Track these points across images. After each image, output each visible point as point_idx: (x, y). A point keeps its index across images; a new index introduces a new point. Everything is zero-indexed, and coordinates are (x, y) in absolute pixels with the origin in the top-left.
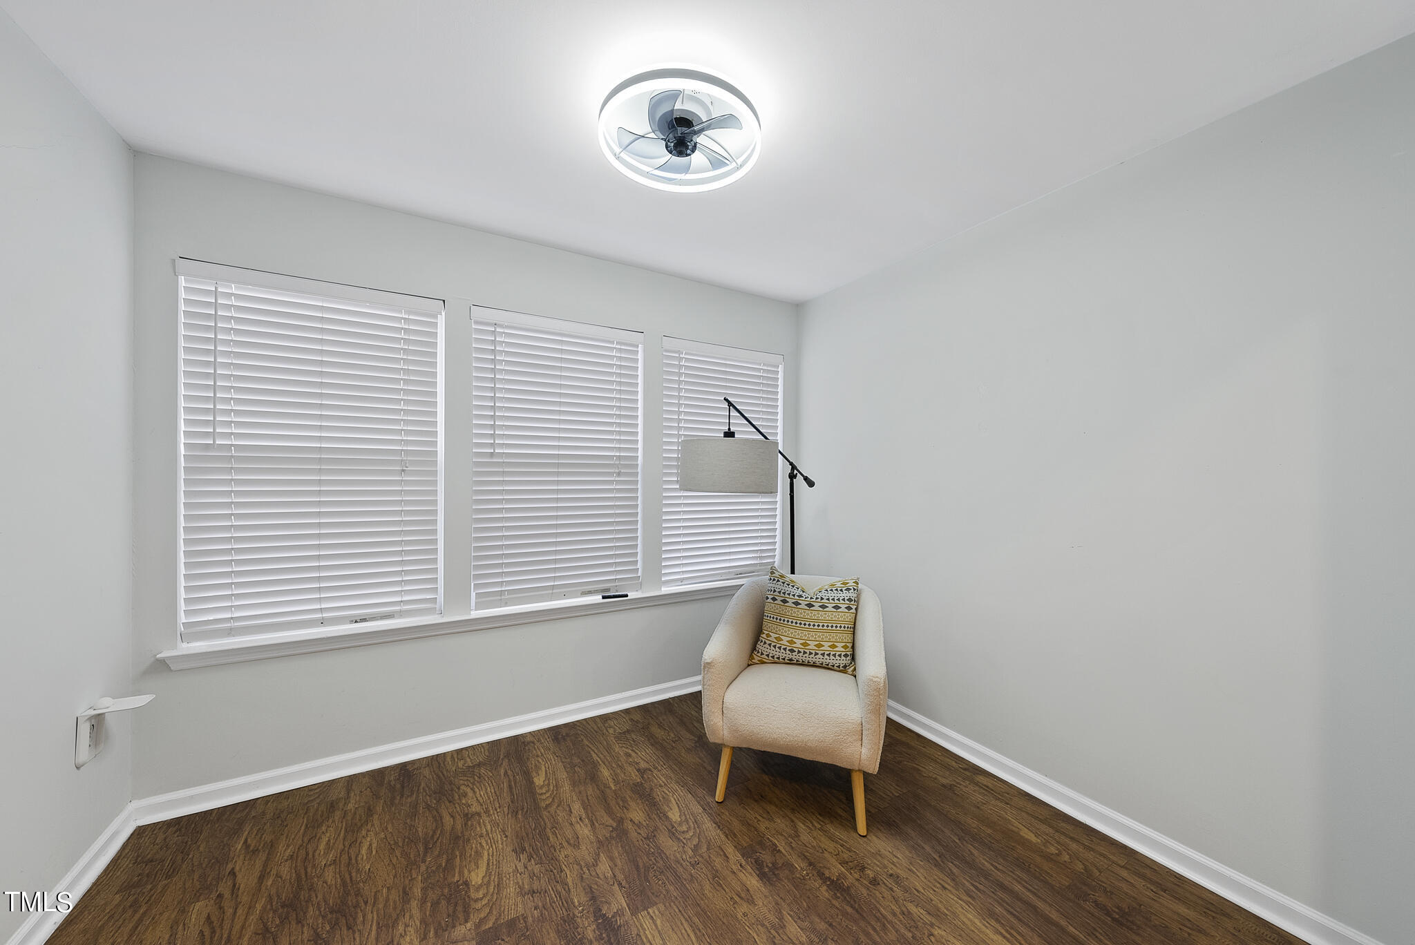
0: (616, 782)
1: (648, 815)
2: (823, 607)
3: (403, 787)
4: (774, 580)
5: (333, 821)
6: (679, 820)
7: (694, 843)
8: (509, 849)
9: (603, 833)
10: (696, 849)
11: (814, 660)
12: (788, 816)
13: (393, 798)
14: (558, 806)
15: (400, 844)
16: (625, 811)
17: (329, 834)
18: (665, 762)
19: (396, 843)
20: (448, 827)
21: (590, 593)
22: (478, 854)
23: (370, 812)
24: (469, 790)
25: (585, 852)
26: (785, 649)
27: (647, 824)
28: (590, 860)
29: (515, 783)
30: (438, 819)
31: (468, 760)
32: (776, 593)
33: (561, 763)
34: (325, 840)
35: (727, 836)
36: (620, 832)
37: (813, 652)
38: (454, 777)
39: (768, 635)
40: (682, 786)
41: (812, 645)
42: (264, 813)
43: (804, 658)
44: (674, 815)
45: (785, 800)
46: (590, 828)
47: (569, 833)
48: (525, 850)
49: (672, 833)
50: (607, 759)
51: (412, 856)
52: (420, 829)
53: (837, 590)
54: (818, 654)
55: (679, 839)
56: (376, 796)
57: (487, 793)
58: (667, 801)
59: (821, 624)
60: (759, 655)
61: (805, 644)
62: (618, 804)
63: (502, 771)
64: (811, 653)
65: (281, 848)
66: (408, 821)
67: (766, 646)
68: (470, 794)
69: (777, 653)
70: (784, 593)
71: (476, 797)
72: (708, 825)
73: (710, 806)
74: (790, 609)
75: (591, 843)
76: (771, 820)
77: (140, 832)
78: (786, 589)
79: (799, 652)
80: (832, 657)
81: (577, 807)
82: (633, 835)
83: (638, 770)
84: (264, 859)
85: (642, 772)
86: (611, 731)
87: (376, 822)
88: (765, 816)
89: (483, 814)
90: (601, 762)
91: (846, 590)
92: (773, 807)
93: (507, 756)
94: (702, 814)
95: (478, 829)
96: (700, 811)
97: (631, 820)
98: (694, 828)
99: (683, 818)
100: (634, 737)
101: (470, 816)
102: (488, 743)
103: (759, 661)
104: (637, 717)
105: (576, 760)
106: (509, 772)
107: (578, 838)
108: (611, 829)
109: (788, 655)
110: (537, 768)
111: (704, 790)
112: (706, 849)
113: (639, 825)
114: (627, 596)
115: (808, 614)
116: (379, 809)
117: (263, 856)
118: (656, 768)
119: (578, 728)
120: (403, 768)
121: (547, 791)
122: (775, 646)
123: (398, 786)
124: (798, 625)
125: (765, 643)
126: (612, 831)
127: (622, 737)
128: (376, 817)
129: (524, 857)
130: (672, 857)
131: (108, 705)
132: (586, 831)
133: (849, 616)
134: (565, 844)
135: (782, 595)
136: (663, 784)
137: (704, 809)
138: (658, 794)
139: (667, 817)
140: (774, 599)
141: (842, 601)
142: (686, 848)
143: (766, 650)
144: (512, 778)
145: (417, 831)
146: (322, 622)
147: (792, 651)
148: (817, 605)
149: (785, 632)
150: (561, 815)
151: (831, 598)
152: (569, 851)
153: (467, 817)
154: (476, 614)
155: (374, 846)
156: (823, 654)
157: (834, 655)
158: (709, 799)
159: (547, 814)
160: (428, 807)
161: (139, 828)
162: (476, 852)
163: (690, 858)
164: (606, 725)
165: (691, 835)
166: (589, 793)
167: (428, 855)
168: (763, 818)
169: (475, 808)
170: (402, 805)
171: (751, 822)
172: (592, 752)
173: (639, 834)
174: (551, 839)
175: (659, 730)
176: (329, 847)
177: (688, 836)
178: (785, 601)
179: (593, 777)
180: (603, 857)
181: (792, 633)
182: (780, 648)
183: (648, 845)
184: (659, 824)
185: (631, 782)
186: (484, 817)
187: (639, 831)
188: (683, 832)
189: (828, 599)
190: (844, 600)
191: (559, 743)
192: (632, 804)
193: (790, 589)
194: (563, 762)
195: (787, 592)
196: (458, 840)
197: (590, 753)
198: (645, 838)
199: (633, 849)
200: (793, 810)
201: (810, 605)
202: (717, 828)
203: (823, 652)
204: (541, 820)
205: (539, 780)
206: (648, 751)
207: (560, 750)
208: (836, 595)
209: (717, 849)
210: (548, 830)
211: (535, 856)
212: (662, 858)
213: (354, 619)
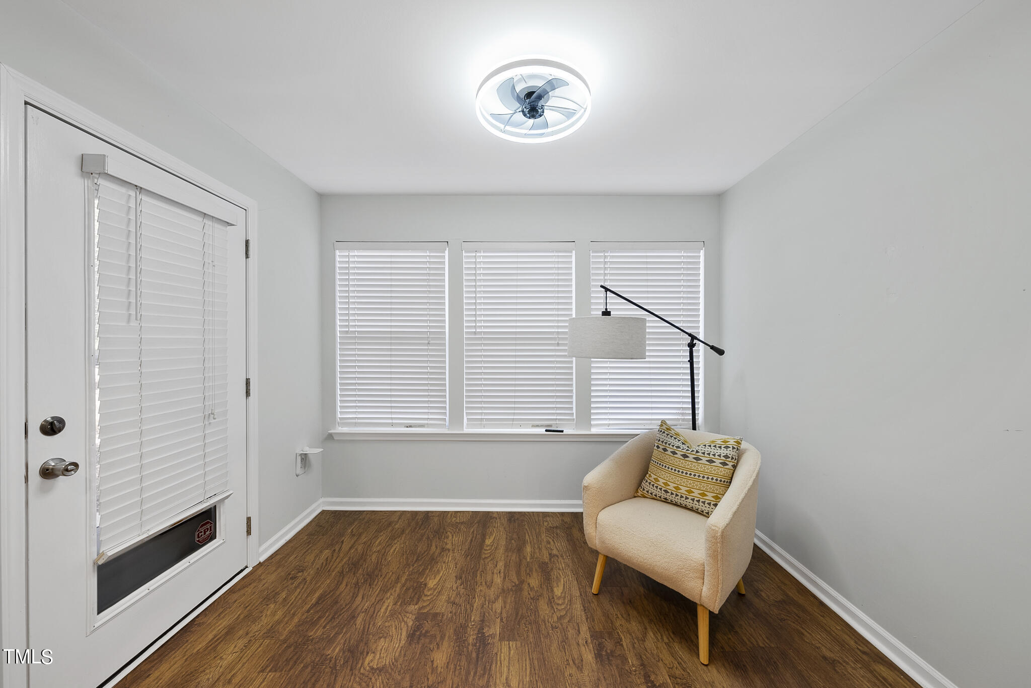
0: (532, 557)
1: (541, 585)
2: (697, 459)
3: (422, 524)
4: (661, 431)
5: (387, 532)
6: (560, 595)
7: (562, 614)
8: (454, 575)
9: (508, 585)
10: (560, 618)
11: (685, 503)
12: (644, 624)
13: (416, 528)
14: (491, 560)
15: (408, 553)
16: (528, 577)
17: (383, 537)
18: (571, 555)
19: (406, 552)
20: (431, 552)
21: (537, 426)
22: (438, 572)
23: (403, 532)
24: (450, 535)
25: (492, 593)
26: (661, 489)
27: (537, 590)
28: (492, 597)
29: (475, 539)
30: (429, 546)
31: (458, 518)
32: (660, 442)
33: (505, 535)
34: (380, 539)
35: (587, 619)
36: (518, 588)
37: (684, 496)
38: (447, 526)
39: (650, 476)
40: (574, 574)
41: (683, 490)
42: (364, 519)
43: (676, 500)
44: (558, 591)
45: (648, 611)
46: (502, 579)
47: (489, 578)
48: (461, 578)
49: (551, 602)
50: (533, 541)
51: (410, 561)
52: (419, 549)
53: (715, 446)
54: (688, 498)
55: (553, 607)
56: (409, 525)
57: (458, 540)
58: (558, 579)
59: (693, 474)
60: (642, 490)
61: (677, 488)
62: (526, 571)
63: (472, 530)
64: (682, 497)
65: (363, 537)
66: (416, 542)
67: (647, 484)
68: (450, 538)
69: (655, 491)
70: (666, 443)
71: (453, 540)
72: (578, 606)
73: (586, 594)
74: (668, 458)
75: (498, 588)
76: (628, 621)
77: (323, 512)
78: (669, 440)
79: (672, 494)
80: (701, 504)
81: (501, 565)
82: (525, 593)
83: (550, 554)
84: (355, 539)
85: (551, 556)
86: (546, 524)
87: (403, 538)
88: (624, 616)
89: (451, 551)
90: (529, 542)
91: (724, 447)
92: (635, 613)
93: (478, 522)
94: (578, 598)
95: (445, 558)
96: (577, 595)
97: (529, 584)
98: (567, 605)
99: (563, 595)
100: (558, 531)
101: (444, 549)
102: (472, 512)
103: (641, 494)
104: (568, 520)
105: (515, 536)
106: (475, 532)
107: (492, 582)
108: (514, 584)
109: (663, 495)
110: (491, 534)
111: (588, 582)
112: (567, 621)
113: (532, 589)
114: (562, 431)
115: (682, 463)
116: (407, 532)
117: (355, 538)
118: (562, 556)
119: (526, 516)
120: (427, 513)
121: (489, 550)
122: (653, 485)
123: (420, 523)
124: (673, 471)
125: (647, 481)
126: (513, 586)
127: (550, 530)
128: (404, 535)
129: (459, 582)
130: (542, 617)
131: (308, 450)
132: (499, 581)
133: (724, 471)
134: (484, 583)
135: (664, 444)
136: (561, 569)
137: (581, 595)
138: (554, 574)
139: (552, 591)
140: (658, 447)
141: (717, 457)
142: (554, 615)
143: (647, 487)
144: (475, 535)
145: (418, 549)
146: (392, 425)
147: (666, 492)
148: (691, 456)
149: (662, 475)
150: (490, 565)
151: (706, 452)
152: (483, 588)
153: (443, 550)
154: (466, 430)
155: (397, 549)
156: (693, 500)
157: (704, 503)
158: (588, 589)
159: (483, 562)
160: (428, 538)
161: (323, 510)
162: (438, 570)
163: (553, 622)
164: (545, 519)
165: (562, 607)
166: (512, 559)
167: (417, 563)
168: (623, 617)
169: (449, 546)
170: (417, 532)
171: (610, 616)
172: (527, 534)
173: (529, 594)
174: (478, 578)
175: (578, 532)
176: (380, 544)
177: (559, 608)
178: (665, 450)
179: (520, 550)
180: (500, 600)
181: (667, 477)
182: (657, 487)
183: (531, 603)
184: (545, 593)
185: (541, 560)
186: (451, 554)
187: (530, 592)
188: (558, 604)
189: (704, 453)
190: (719, 456)
191: (510, 522)
192: (535, 574)
193: (672, 440)
194: (507, 535)
195: (669, 443)
196: (433, 560)
197: (525, 534)
198: (531, 598)
199: (520, 602)
200: (651, 621)
201: (685, 456)
202: (583, 610)
203: (693, 498)
204: (478, 565)
205: (488, 542)
206: (562, 544)
207: (509, 527)
208: (713, 450)
209: (575, 625)
210: (479, 572)
211: (465, 584)
212: (535, 615)
213: (408, 425)
